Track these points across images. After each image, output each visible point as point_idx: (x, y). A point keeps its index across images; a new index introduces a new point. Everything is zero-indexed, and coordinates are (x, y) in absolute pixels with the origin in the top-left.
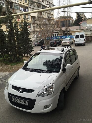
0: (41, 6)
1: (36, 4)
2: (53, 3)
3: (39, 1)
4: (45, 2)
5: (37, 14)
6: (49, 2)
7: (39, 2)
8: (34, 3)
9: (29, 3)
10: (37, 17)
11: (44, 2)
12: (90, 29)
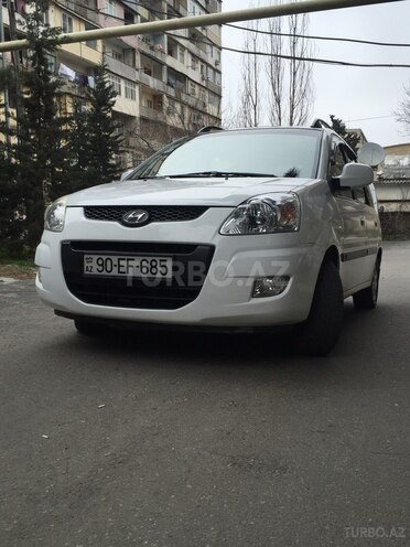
0: (161, 73)
1: (138, 57)
2: (218, 67)
3: (152, 48)
4: (182, 55)
5: (140, 105)
6: (203, 61)
7: (153, 54)
8: (131, 55)
9: (104, 47)
10: (142, 118)
11: (179, 56)
12: (400, 179)
